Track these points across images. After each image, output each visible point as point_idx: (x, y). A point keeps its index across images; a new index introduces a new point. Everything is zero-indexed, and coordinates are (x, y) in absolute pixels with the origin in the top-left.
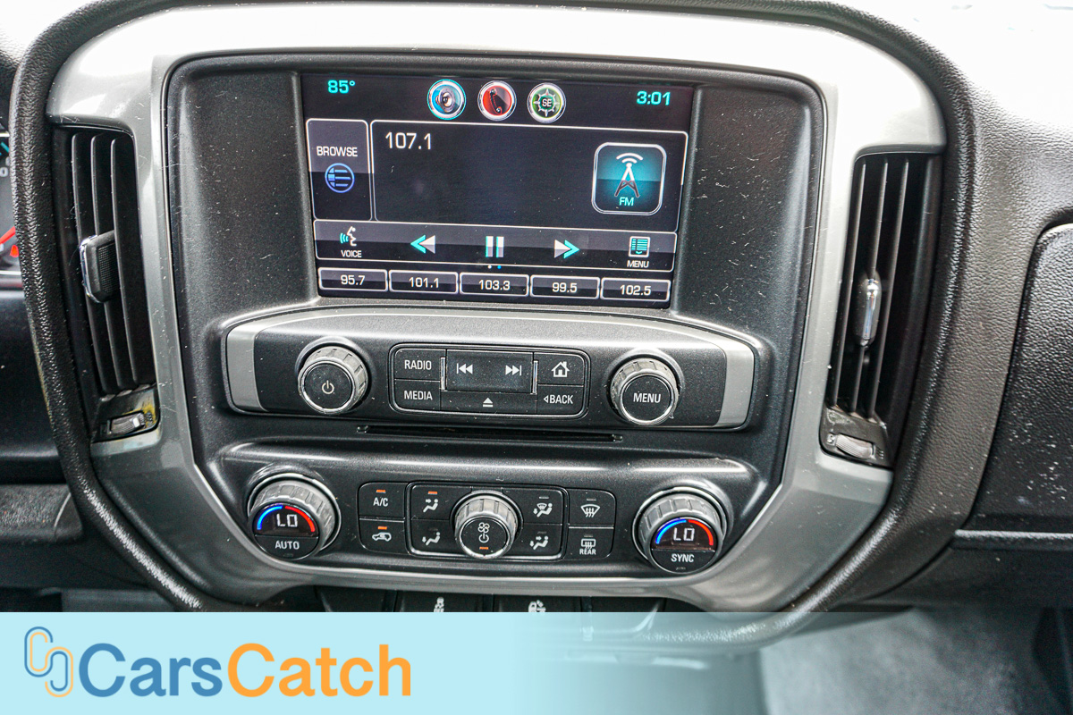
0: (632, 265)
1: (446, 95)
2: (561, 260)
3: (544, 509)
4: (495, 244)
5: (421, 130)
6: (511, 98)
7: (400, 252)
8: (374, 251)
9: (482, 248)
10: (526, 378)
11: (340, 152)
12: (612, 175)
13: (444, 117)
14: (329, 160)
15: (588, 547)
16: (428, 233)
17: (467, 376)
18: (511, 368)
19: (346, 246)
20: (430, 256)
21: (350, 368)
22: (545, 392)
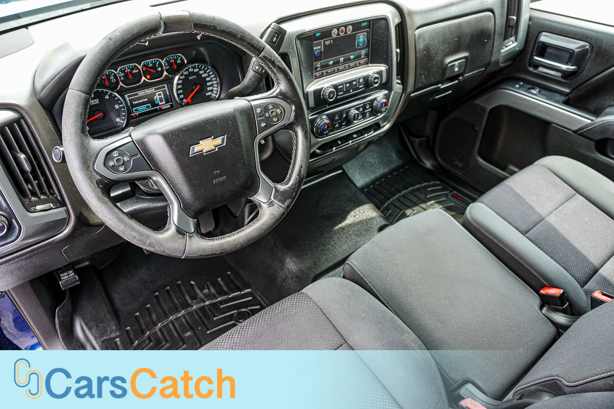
0: (362, 57)
1: (335, 32)
2: (352, 60)
3: (361, 110)
4: (342, 59)
5: (330, 40)
6: (344, 30)
7: (327, 66)
8: (323, 67)
9: (340, 61)
10: (356, 84)
11: (318, 48)
12: (359, 41)
13: (334, 36)
14: (316, 50)
15: (368, 115)
16: (331, 60)
17: (348, 86)
18: (354, 83)
19: (318, 67)
20: (332, 65)
21: (333, 90)
22: (359, 85)
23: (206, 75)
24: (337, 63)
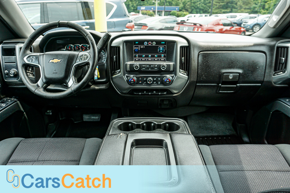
0: (162, 57)
1: (146, 43)
2: (156, 57)
3: (155, 79)
4: (150, 56)
5: (144, 46)
6: (151, 43)
7: (142, 57)
8: (139, 57)
9: (149, 56)
11: (137, 48)
12: (160, 49)
13: (145, 45)
14: (136, 49)
15: (159, 83)
16: (144, 55)
17: (148, 67)
18: (152, 66)
19: (137, 56)
20: (144, 57)
21: (138, 66)
22: (155, 68)
23: (103, 54)
24: (147, 56)
